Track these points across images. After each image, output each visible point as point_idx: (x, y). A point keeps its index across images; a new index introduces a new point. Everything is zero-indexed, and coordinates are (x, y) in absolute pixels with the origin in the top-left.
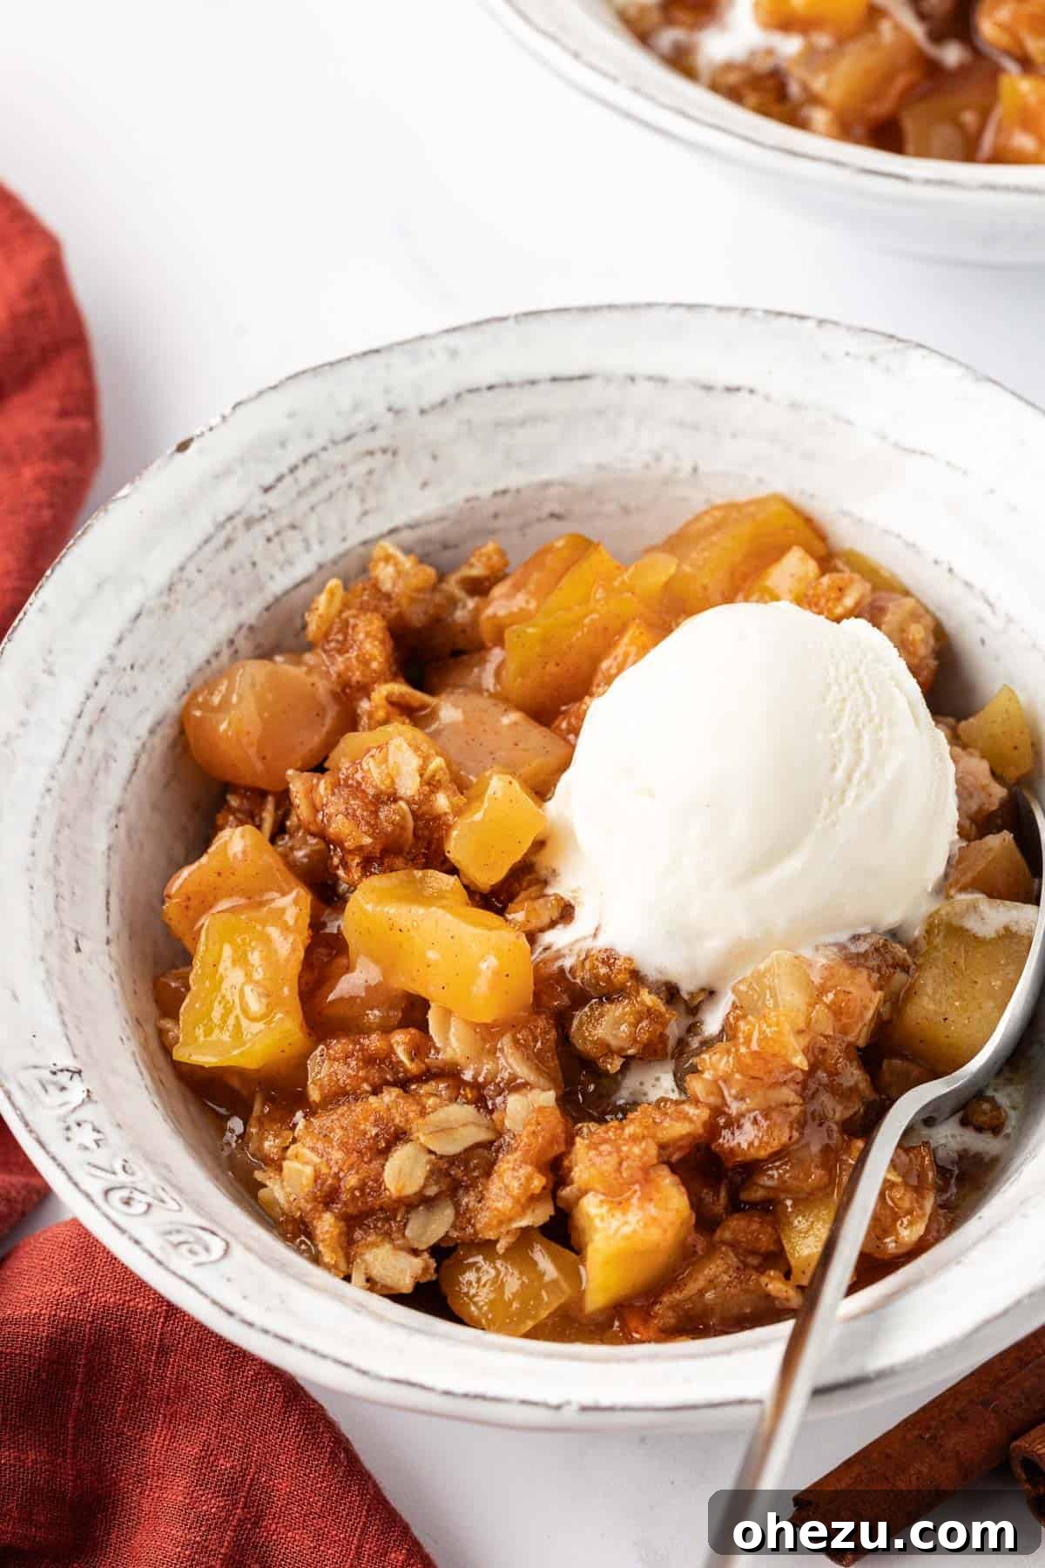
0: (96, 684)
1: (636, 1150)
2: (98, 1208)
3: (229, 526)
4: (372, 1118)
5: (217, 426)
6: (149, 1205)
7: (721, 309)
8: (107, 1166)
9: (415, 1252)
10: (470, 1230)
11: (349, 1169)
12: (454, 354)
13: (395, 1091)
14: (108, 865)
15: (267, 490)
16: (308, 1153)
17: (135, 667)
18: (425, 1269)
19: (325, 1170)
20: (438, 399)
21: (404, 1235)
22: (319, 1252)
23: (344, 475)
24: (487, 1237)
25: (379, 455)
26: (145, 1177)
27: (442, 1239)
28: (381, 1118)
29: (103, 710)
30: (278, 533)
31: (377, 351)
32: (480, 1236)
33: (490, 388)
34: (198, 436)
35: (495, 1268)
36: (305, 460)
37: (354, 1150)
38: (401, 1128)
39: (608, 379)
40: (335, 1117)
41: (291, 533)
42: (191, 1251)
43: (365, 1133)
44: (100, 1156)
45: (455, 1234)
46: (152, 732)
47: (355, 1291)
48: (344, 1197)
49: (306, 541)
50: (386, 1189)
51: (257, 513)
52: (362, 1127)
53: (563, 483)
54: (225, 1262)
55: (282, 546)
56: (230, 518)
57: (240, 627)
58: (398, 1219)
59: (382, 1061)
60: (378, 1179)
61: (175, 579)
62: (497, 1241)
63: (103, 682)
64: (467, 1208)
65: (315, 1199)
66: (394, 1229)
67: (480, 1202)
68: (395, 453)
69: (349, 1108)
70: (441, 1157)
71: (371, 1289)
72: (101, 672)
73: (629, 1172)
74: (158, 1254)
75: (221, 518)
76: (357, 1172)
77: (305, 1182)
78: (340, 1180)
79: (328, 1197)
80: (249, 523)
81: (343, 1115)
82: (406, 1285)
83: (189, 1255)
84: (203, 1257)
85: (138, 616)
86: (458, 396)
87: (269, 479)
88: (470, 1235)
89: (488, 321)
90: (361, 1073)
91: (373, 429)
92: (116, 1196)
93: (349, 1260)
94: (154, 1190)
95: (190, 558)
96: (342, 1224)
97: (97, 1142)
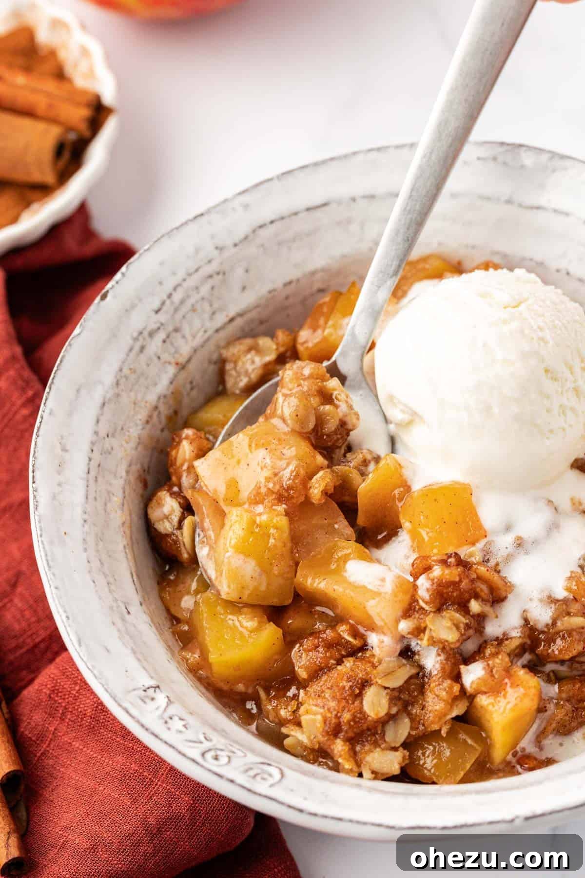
0: (92, 451)
1: (497, 661)
2: (202, 766)
3: (141, 338)
4: (345, 677)
5: (120, 280)
6: (229, 757)
7: (397, 147)
8: (195, 739)
9: (395, 749)
10: (421, 728)
11: (343, 711)
12: (246, 206)
13: (351, 659)
14: (127, 558)
15: (157, 312)
16: (314, 708)
17: (109, 436)
18: (404, 758)
19: (329, 715)
20: (242, 236)
21: (385, 741)
22: (338, 764)
23: (198, 293)
24: (434, 729)
25: (215, 277)
26: (218, 741)
27: (407, 738)
28: (351, 676)
29: (99, 465)
30: (168, 337)
31: (202, 215)
32: (429, 729)
33: (272, 222)
34: (111, 288)
35: (433, 746)
36: (175, 289)
37: (342, 699)
38: (365, 679)
39: (339, 203)
40: (321, 683)
41: (174, 334)
42: (264, 779)
43: (344, 688)
44: (190, 734)
45: (414, 733)
46: (128, 472)
47: (366, 782)
48: (345, 728)
49: (184, 337)
50: (368, 716)
51: (155, 326)
52: (341, 684)
53: (323, 270)
54: (284, 781)
55: (172, 344)
56: (141, 333)
57: (159, 398)
58: (379, 732)
59: (337, 644)
60: (361, 710)
61: (118, 377)
62: (440, 730)
63: (95, 449)
64: (416, 715)
65: (327, 733)
66: (379, 738)
67: (422, 710)
68: (224, 274)
69: (328, 676)
70: (394, 689)
71: (375, 778)
72: (93, 443)
73: (498, 674)
74: (247, 785)
75: (135, 334)
76: (349, 711)
77: (318, 725)
78: (339, 718)
79: (335, 731)
80: (151, 334)
81: (326, 681)
82: (396, 769)
83: (263, 782)
84: (271, 781)
85: (104, 404)
86: (254, 231)
87: (156, 305)
88: (423, 730)
89: (261, 183)
90: (328, 654)
91: (210, 261)
92: (209, 756)
93: (358, 764)
94: (226, 747)
95: (123, 362)
96: (348, 743)
97: (185, 726)
